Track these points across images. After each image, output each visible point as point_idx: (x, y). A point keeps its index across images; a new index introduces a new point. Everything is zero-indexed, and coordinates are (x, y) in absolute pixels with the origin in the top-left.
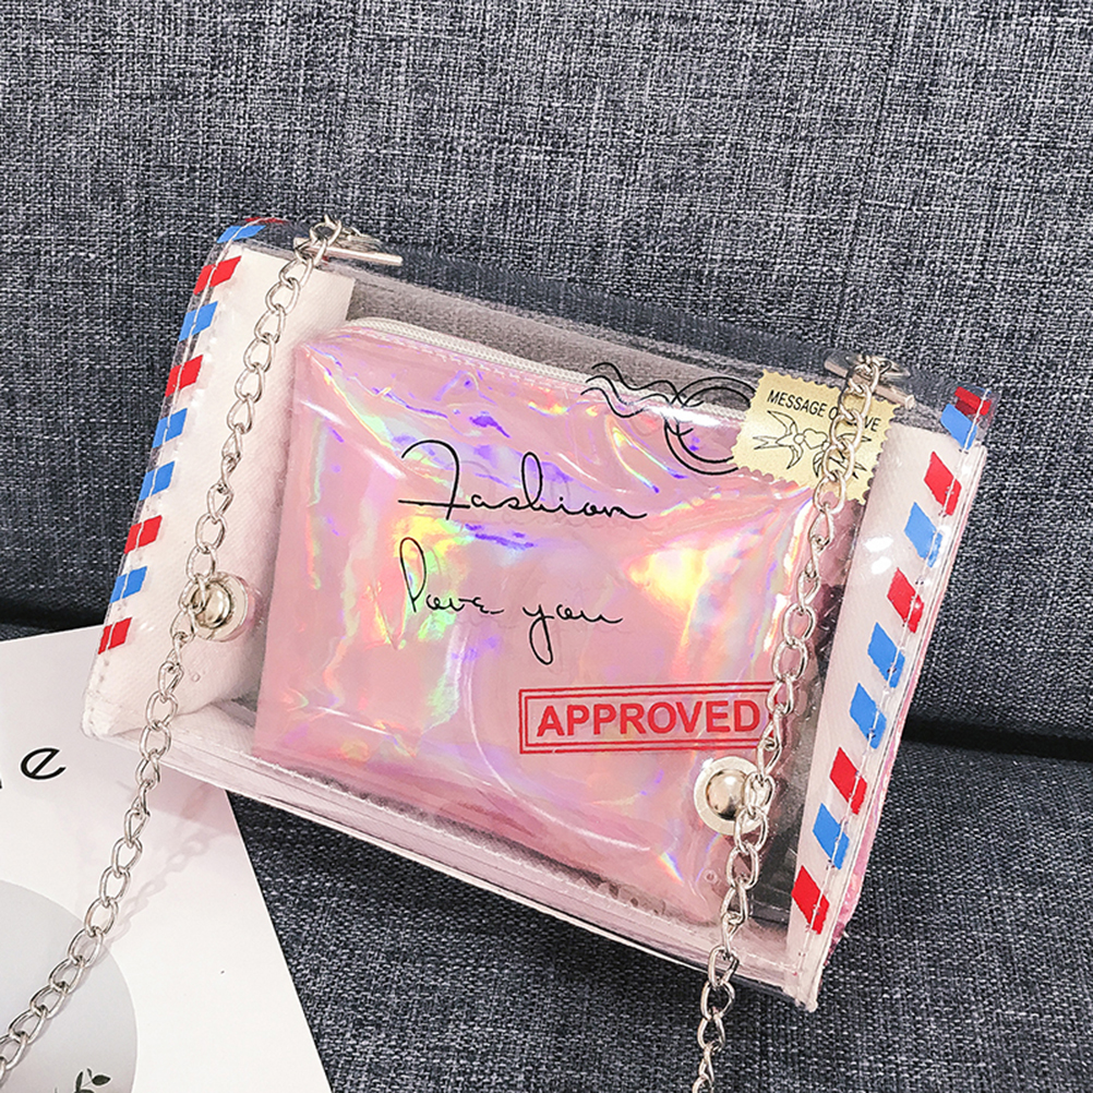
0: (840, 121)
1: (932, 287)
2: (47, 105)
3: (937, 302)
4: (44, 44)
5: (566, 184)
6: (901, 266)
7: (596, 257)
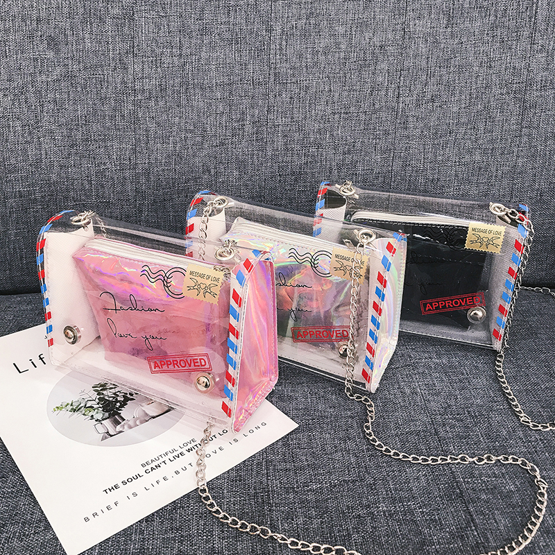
0: (386, 133)
1: (413, 171)
2: (190, 150)
3: (414, 174)
4: (189, 135)
5: (322, 156)
6: (405, 166)
7: (330, 173)
